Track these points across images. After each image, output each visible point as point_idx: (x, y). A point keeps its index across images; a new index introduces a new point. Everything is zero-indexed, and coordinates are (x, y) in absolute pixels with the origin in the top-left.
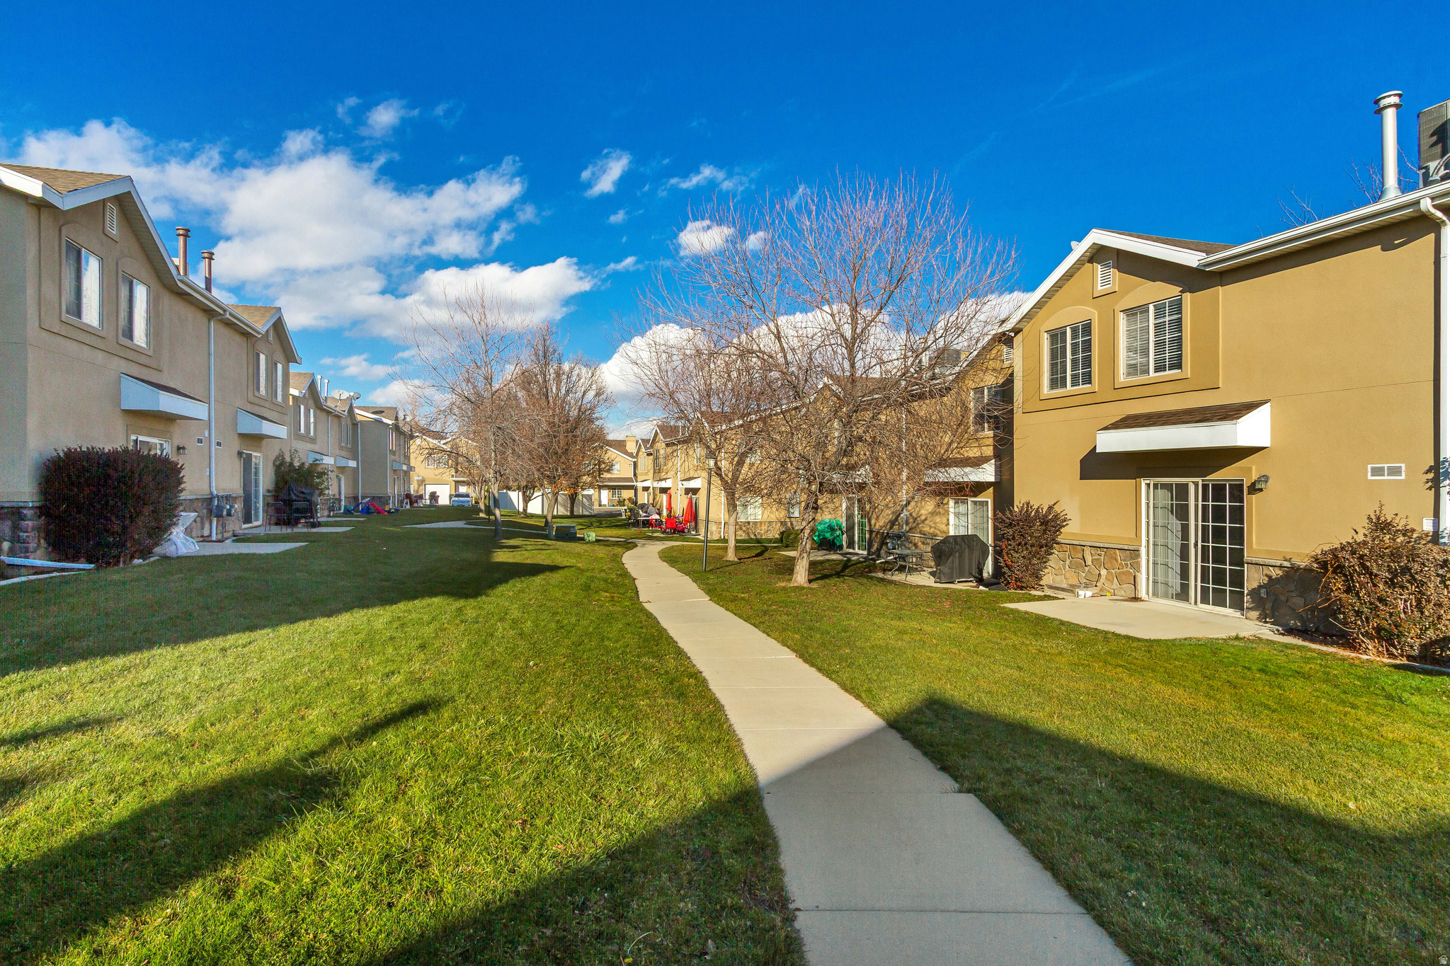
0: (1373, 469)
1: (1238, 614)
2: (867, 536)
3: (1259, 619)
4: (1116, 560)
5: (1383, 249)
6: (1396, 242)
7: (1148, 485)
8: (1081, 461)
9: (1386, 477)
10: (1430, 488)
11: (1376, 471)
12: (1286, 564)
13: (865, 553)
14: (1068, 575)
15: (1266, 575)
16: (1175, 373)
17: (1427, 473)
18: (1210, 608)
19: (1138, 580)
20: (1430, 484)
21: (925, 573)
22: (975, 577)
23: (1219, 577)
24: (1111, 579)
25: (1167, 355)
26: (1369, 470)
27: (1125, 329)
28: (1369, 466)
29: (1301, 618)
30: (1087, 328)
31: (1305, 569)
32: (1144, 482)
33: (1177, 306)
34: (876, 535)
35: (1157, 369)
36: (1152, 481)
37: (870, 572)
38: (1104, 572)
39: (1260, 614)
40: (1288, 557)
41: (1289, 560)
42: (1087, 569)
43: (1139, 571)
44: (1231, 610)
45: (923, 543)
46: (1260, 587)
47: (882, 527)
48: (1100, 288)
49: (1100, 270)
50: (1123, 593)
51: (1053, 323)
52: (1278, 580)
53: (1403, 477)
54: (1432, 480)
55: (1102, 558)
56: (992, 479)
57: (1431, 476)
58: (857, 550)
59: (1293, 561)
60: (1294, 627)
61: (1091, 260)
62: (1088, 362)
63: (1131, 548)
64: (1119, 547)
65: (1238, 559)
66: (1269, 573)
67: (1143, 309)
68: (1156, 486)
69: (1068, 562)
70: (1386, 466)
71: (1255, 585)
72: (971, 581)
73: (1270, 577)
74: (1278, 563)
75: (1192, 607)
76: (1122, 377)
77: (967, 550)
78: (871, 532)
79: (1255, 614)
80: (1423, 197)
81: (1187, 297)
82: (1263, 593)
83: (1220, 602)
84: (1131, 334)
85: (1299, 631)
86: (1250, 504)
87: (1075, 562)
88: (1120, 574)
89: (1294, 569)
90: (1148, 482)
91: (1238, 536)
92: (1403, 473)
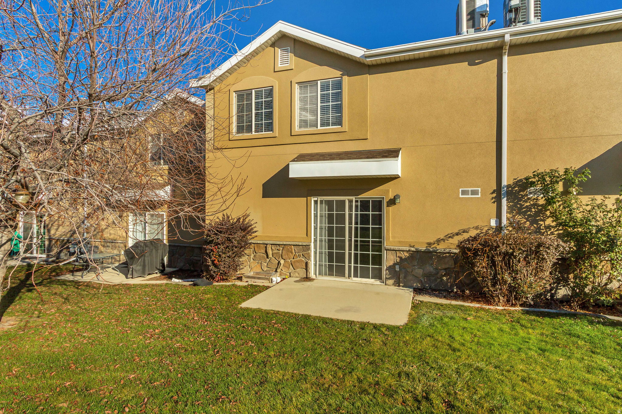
0: (462, 191)
1: (378, 282)
2: (47, 243)
3: (394, 284)
4: (292, 253)
5: (469, 65)
6: (476, 61)
7: (316, 202)
8: (264, 185)
9: (470, 196)
10: (494, 202)
11: (464, 193)
12: (413, 249)
13: (44, 256)
14: (253, 265)
15: (399, 257)
16: (337, 128)
17: (492, 194)
18: (358, 280)
19: (309, 265)
20: (494, 200)
21: (110, 270)
22: (159, 270)
23: (364, 259)
24: (288, 266)
25: (331, 115)
26: (460, 192)
27: (299, 96)
28: (460, 190)
29: (421, 282)
30: (270, 92)
31: (424, 252)
32: (313, 199)
33: (338, 85)
34: (56, 242)
35: (322, 125)
36: (319, 199)
37: (58, 275)
38: (282, 262)
39: (395, 281)
40: (412, 245)
41: (413, 247)
42: (268, 260)
43: (309, 258)
44: (373, 280)
45: (104, 246)
46: (395, 264)
47: (61, 236)
48: (280, 66)
49: (280, 53)
50: (297, 275)
51: (242, 86)
52: (406, 259)
53: (479, 196)
54: (495, 198)
55: (281, 252)
56: (167, 198)
57: (494, 195)
58: (35, 255)
59: (416, 247)
60: (416, 287)
61: (273, 45)
62: (270, 115)
63: (304, 244)
64: (294, 243)
65: (378, 247)
66: (400, 255)
67: (313, 83)
68: (321, 202)
69: (252, 256)
70: (470, 189)
71: (391, 263)
72: (156, 273)
73: (401, 258)
74: (407, 249)
75: (348, 280)
76: (297, 129)
77: (154, 250)
78: (50, 240)
79: (391, 282)
80: (507, 33)
81: (346, 79)
82: (397, 268)
83: (365, 275)
84: (303, 100)
85: (420, 289)
86: (388, 212)
87: (260, 256)
88: (294, 262)
89: (418, 251)
90: (316, 199)
91: (379, 233)
92: (480, 194)
